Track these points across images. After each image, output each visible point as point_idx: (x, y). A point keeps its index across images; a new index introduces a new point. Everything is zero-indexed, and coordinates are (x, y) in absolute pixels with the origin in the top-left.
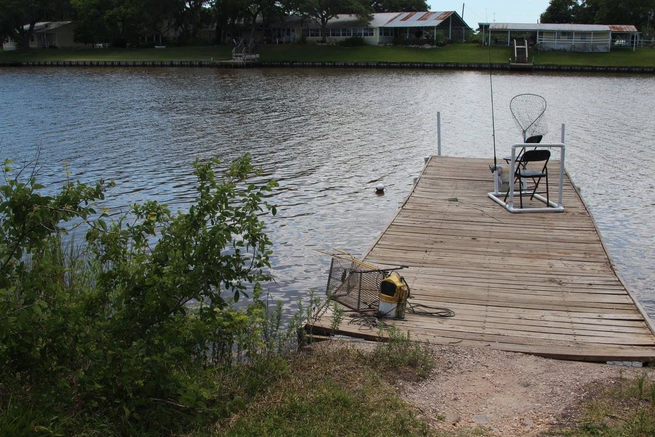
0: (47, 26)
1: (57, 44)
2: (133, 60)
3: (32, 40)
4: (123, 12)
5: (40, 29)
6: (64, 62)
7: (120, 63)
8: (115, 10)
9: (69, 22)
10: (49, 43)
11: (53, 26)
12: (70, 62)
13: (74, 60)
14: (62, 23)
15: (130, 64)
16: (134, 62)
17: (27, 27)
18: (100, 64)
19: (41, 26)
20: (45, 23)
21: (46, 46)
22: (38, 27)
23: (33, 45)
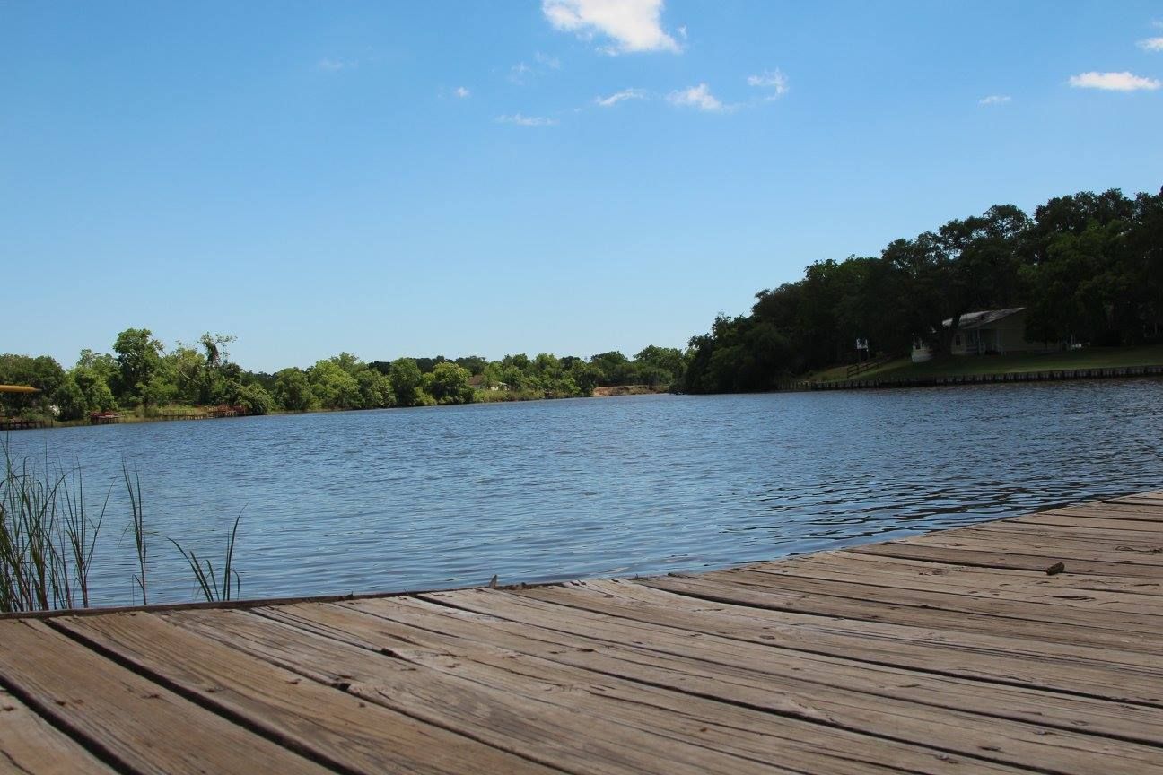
0: (982, 317)
1: (999, 347)
2: (1126, 366)
3: (958, 343)
4: (1110, 282)
5: (968, 325)
6: (1005, 376)
7: (1102, 373)
8: (1095, 279)
9: (1020, 309)
10: (984, 347)
11: (993, 316)
12: (1015, 375)
13: (1022, 371)
14: (1008, 311)
15: (1120, 373)
16: (1128, 369)
17: (948, 322)
18: (1066, 375)
19: (974, 319)
20: (982, 313)
21: (980, 351)
22: (967, 320)
23: (960, 350)
